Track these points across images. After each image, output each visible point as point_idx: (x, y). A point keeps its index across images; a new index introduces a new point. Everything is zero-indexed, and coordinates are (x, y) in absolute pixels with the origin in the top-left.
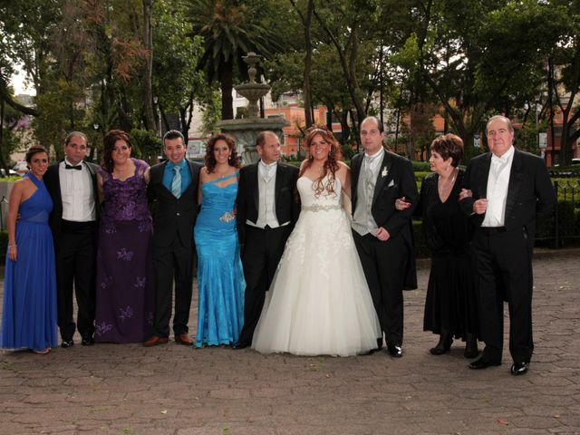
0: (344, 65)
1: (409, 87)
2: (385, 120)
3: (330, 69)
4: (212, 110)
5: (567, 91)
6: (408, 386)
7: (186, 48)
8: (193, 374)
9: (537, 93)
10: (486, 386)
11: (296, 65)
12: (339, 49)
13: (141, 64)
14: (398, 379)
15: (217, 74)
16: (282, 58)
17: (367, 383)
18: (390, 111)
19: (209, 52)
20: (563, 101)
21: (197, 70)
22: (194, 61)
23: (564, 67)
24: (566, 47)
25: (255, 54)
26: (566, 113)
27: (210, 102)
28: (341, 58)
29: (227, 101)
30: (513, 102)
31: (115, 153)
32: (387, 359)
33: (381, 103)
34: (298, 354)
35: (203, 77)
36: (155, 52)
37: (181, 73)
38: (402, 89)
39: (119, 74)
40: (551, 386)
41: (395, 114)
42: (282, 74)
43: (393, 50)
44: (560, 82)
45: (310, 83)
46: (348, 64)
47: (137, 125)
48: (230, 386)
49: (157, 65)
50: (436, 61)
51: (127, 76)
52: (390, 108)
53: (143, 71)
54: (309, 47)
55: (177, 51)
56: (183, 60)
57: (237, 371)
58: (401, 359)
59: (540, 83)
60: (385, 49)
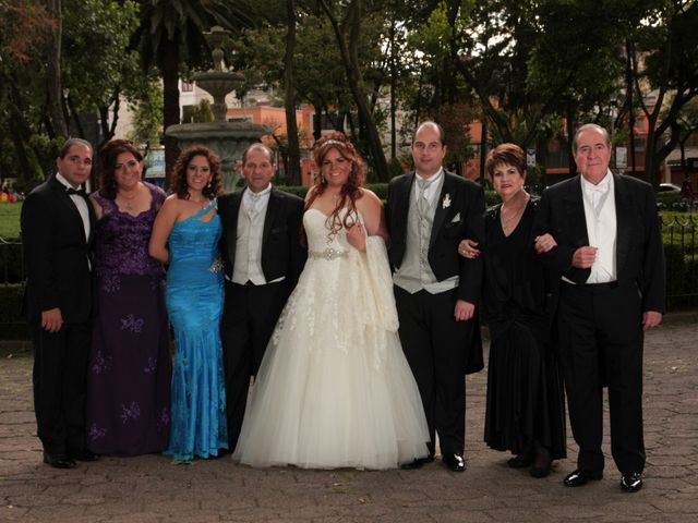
0: (341, 46)
1: (433, 81)
2: (398, 126)
3: (321, 52)
4: (147, 110)
5: (653, 88)
6: (480, 514)
7: (111, 18)
8: (162, 501)
9: (611, 90)
10: (592, 514)
11: (271, 47)
12: (334, 23)
13: (45, 39)
14: (464, 503)
15: (155, 57)
16: (252, 35)
17: (421, 511)
18: (404, 114)
19: (146, 24)
20: (647, 103)
21: (128, 50)
22: (125, 38)
23: (649, 54)
24: (654, 25)
25: (222, 29)
26: (652, 119)
27: (145, 97)
28: (338, 36)
29: (172, 95)
30: (578, 103)
31: (120, 173)
32: (445, 475)
33: (393, 101)
34: (306, 467)
35: (137, 61)
36: (65, 22)
37: (105, 55)
38: (421, 82)
39: (11, 54)
40: (684, 512)
41: (411, 118)
42: (251, 58)
43: (409, 27)
44: (642, 75)
45: (294, 73)
46: (347, 46)
47: (37, 130)
48: (221, 518)
49: (68, 43)
50: (471, 44)
51: (24, 57)
52: (405, 109)
53: (48, 50)
54: (291, 19)
55: (98, 22)
56: (107, 36)
57: (228, 495)
58: (464, 474)
59: (615, 77)
60: (399, 24)
